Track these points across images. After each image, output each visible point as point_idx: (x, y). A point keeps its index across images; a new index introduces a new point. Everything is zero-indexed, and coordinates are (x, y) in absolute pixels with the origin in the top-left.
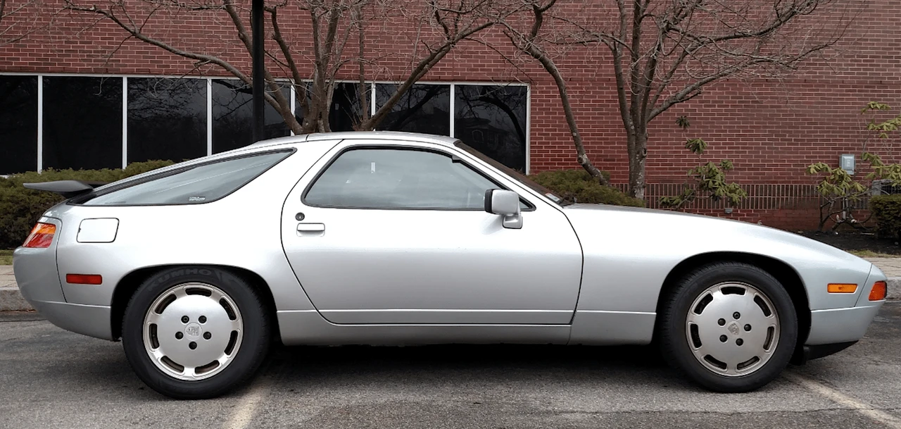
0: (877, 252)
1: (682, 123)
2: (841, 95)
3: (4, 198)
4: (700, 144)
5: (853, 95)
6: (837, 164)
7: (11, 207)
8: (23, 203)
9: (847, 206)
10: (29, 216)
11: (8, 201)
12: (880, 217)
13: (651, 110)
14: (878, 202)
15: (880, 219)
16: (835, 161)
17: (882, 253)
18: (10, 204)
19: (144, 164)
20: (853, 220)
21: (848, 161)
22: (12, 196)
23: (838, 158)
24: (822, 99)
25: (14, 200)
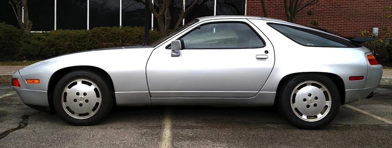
0: (388, 67)
1: (310, 13)
2: (374, 3)
3: (46, 40)
4: (317, 23)
5: (379, 3)
6: (371, 31)
7: (48, 44)
8: (53, 42)
9: (375, 49)
10: (55, 47)
11: (47, 41)
12: (390, 53)
13: (298, 8)
14: (389, 47)
15: (390, 54)
16: (370, 30)
17: (390, 67)
18: (48, 43)
19: (99, 28)
20: (377, 54)
21: (376, 30)
22: (49, 40)
23: (372, 29)
24: (366, 5)
25: (49, 41)
